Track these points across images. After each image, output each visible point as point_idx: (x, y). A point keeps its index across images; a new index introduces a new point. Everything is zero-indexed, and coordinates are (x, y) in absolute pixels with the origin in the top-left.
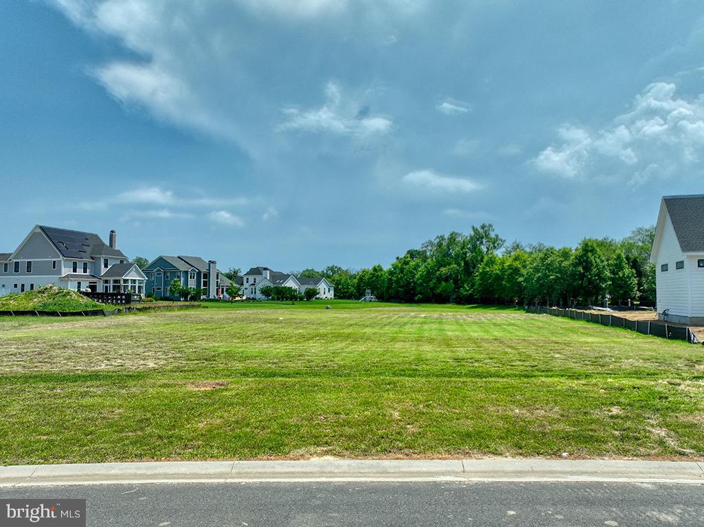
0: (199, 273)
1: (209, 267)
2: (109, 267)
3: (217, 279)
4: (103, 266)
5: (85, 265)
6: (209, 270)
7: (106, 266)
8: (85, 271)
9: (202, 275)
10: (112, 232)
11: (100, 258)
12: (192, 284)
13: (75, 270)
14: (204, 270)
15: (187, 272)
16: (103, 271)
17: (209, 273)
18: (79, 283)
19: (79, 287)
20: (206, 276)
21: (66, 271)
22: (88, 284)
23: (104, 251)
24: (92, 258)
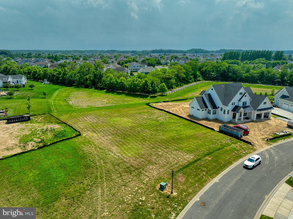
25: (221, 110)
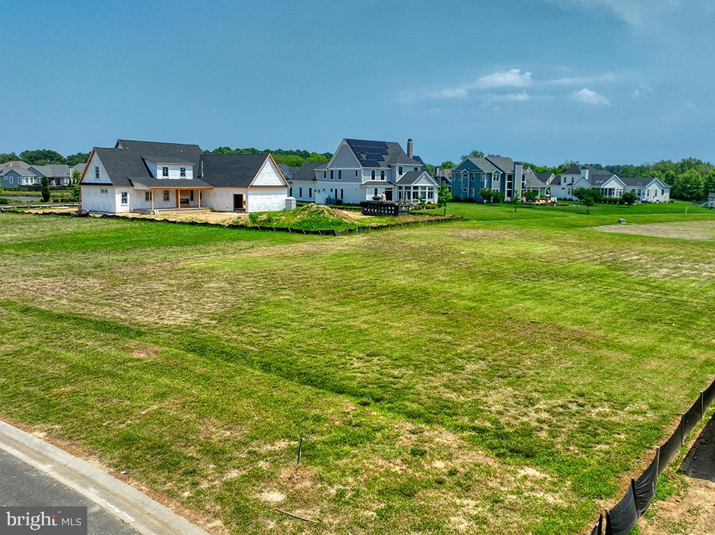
0: (503, 176)
1: (515, 169)
2: (404, 174)
3: (523, 180)
4: (398, 173)
5: (383, 172)
6: (514, 171)
7: (401, 173)
8: (383, 178)
9: (507, 176)
10: (409, 140)
11: (395, 166)
12: (496, 186)
13: (373, 178)
14: (508, 172)
15: (490, 174)
16: (398, 178)
17: (514, 174)
18: (376, 190)
19: (376, 193)
20: (510, 178)
21: (366, 179)
22: (384, 190)
23: (398, 160)
24: (389, 166)
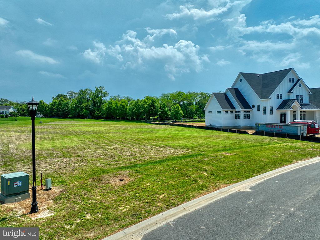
25: (259, 109)
